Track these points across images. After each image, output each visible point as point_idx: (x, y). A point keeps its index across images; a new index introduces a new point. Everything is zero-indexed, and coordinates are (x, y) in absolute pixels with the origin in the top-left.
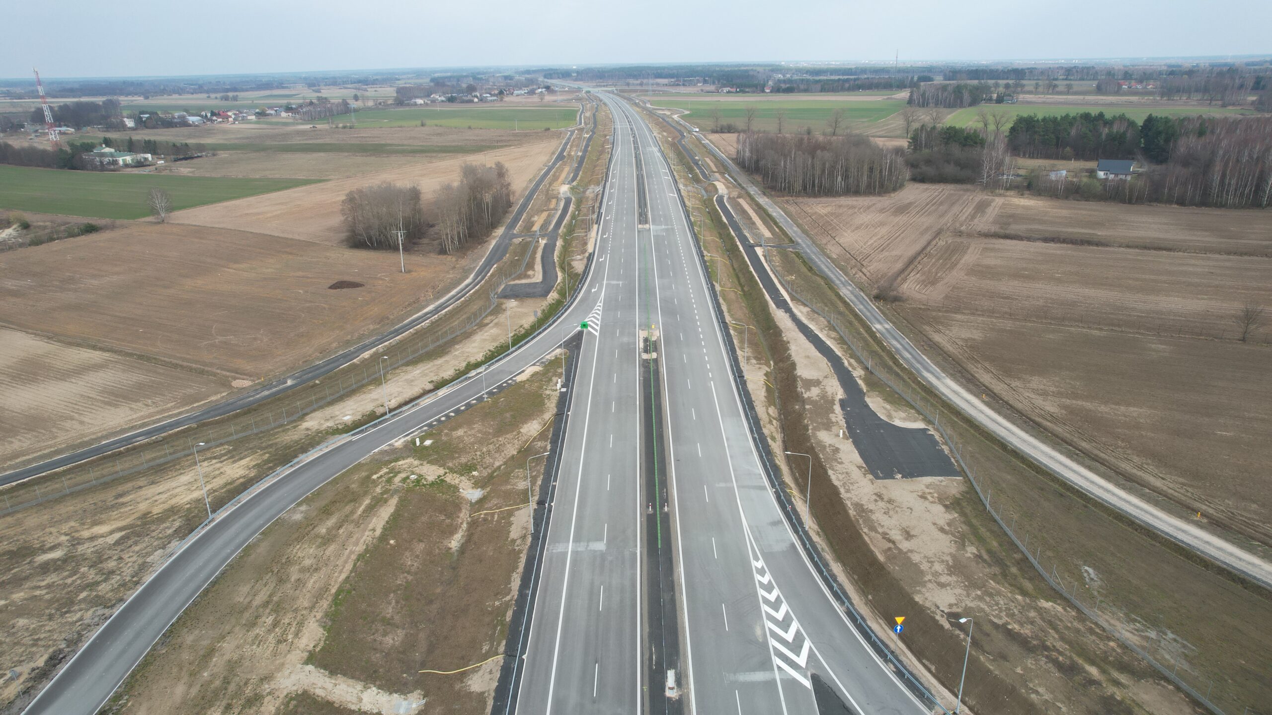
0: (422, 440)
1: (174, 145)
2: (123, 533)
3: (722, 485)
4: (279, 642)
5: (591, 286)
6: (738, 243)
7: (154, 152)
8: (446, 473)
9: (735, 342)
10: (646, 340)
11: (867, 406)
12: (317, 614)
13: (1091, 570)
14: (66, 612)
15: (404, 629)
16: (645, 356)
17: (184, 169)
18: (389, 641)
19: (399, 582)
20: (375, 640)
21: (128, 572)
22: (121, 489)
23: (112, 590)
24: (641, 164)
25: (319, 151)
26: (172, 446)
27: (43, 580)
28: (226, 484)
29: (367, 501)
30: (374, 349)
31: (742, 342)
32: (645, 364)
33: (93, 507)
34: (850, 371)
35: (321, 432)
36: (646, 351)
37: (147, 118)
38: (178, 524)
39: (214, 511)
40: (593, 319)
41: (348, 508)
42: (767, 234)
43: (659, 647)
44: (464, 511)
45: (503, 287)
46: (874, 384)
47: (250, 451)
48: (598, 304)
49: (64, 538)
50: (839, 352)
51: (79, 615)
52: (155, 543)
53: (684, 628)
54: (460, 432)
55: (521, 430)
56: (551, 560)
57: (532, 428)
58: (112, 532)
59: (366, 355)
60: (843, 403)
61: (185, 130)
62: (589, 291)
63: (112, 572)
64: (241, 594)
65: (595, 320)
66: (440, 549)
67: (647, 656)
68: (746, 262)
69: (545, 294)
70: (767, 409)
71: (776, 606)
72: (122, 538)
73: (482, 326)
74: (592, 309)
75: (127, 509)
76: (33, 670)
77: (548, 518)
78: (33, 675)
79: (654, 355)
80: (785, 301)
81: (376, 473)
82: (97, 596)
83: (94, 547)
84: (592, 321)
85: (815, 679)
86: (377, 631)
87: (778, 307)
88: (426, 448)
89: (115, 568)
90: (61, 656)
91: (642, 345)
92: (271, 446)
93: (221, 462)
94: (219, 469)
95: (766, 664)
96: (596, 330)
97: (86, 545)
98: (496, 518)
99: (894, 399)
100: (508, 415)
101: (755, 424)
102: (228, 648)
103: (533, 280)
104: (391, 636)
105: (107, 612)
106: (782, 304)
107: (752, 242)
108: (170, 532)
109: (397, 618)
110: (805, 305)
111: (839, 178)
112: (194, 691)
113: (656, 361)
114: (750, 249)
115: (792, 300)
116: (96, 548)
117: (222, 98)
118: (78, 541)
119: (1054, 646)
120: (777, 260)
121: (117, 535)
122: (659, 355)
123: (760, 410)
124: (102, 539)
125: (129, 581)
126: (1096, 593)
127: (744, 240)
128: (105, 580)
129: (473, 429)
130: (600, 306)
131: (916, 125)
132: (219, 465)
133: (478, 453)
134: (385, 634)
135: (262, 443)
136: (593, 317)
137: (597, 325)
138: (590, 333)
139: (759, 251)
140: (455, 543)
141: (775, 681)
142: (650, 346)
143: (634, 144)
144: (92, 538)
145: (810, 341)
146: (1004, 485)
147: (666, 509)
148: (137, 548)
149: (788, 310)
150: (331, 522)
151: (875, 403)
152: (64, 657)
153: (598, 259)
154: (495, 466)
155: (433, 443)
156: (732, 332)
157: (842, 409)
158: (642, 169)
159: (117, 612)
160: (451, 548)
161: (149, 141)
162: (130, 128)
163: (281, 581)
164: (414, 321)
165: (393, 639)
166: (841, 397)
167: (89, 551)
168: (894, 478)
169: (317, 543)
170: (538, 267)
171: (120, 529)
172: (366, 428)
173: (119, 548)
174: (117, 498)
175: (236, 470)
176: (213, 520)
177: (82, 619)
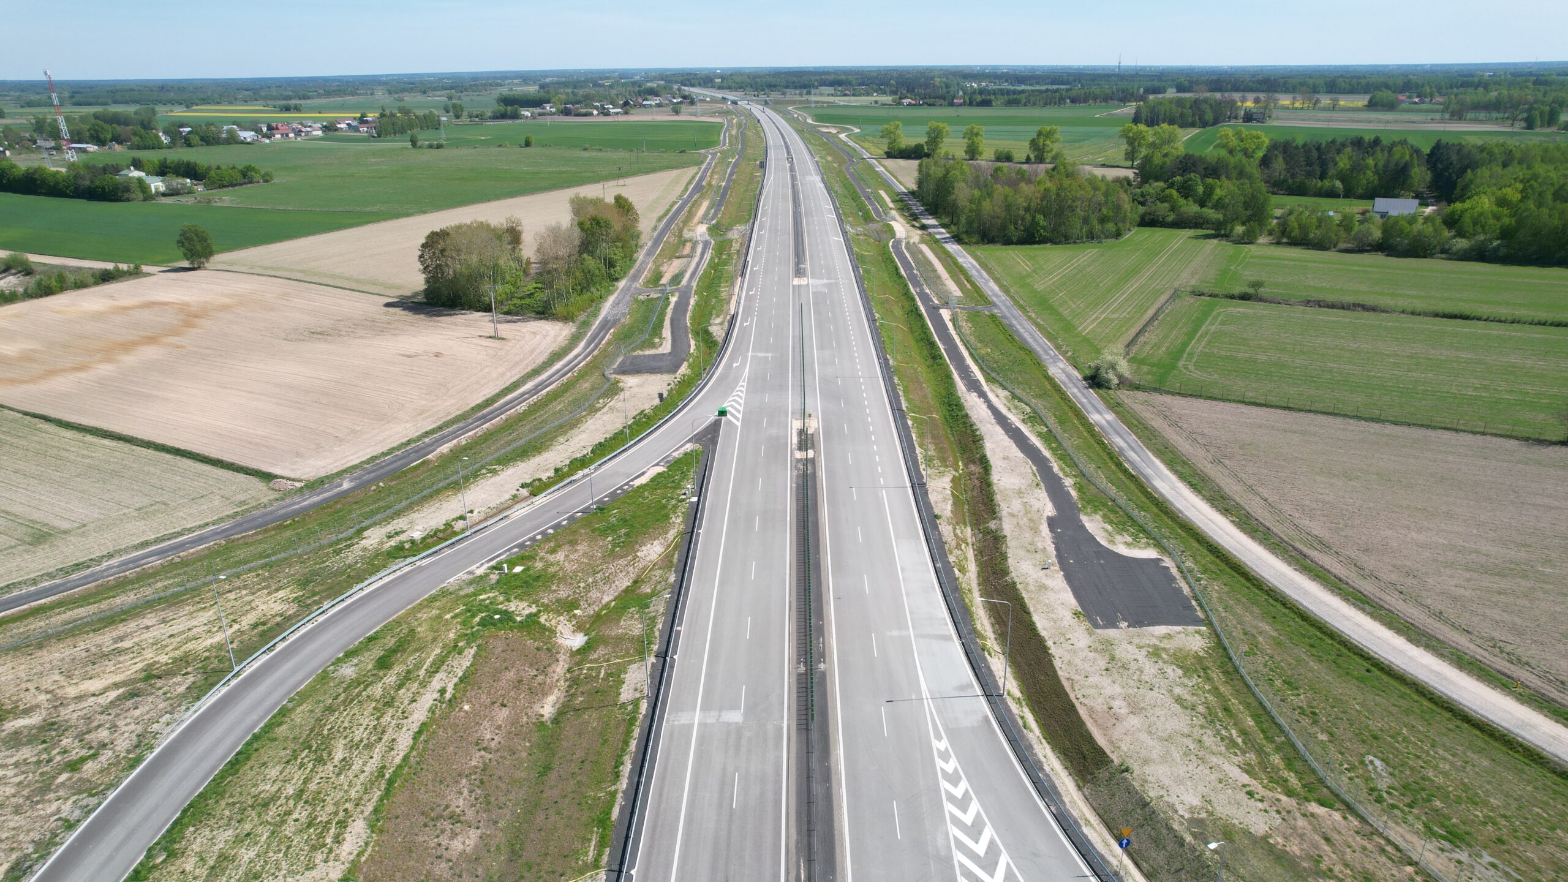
0: (512, 565)
1: (218, 167)
2: (121, 691)
3: (895, 633)
4: (314, 848)
5: (732, 359)
6: (919, 304)
7: (194, 177)
8: (539, 611)
9: (913, 436)
10: (802, 432)
11: (1083, 527)
12: (366, 809)
13: (1378, 763)
14: (38, 802)
15: (478, 828)
16: (799, 455)
17: (226, 199)
19: (474, 763)
20: (439, 845)
21: (123, 744)
22: (120, 629)
23: (101, 771)
24: (799, 199)
26: (194, 571)
27: (12, 756)
28: (259, 624)
29: (436, 650)
31: (921, 436)
32: (798, 465)
33: (84, 654)
34: (1060, 479)
35: (382, 554)
36: (800, 447)
37: (189, 132)
38: (192, 679)
39: (240, 661)
40: (733, 403)
41: (412, 661)
42: (956, 292)
43: (809, 861)
44: (561, 663)
45: (620, 359)
46: (1090, 496)
47: (290, 579)
48: (741, 384)
49: (42, 697)
50: (1046, 453)
51: (54, 807)
52: (161, 706)
53: (842, 835)
54: (560, 556)
55: (639, 554)
56: (671, 735)
57: (652, 551)
58: (106, 690)
59: (445, 448)
60: (1052, 522)
61: (233, 149)
62: (729, 366)
63: (103, 745)
64: (268, 779)
65: (736, 403)
66: (528, 717)
68: (929, 328)
69: (674, 369)
70: (955, 529)
71: (964, 803)
72: (118, 698)
73: (593, 410)
74: (733, 389)
75: (128, 657)
77: (670, 676)
79: (811, 454)
80: (977, 380)
81: (449, 612)
82: (80, 779)
83: (80, 710)
84: (732, 406)
86: (443, 831)
87: (968, 388)
88: (516, 576)
89: (107, 741)
90: (27, 864)
91: (795, 440)
92: (317, 572)
93: (253, 594)
94: (249, 603)
96: (738, 419)
97: (71, 708)
98: (602, 675)
99: (1118, 517)
100: (623, 533)
101: (939, 549)
103: (660, 351)
105: (93, 801)
107: (936, 302)
108: (181, 689)
109: (470, 814)
113: (812, 462)
114: (934, 311)
116: (85, 711)
118: (62, 702)
120: (967, 327)
121: (113, 695)
122: (817, 452)
124: (93, 699)
125: (124, 758)
128: (94, 756)
129: (576, 551)
130: (743, 386)
132: (250, 598)
133: (582, 585)
136: (734, 401)
137: (739, 411)
138: (729, 422)
139: (945, 314)
140: (547, 708)
142: (805, 441)
143: (790, 171)
144: (80, 698)
147: (822, 666)
148: (137, 713)
150: (389, 679)
152: (30, 867)
153: (741, 324)
154: (604, 602)
155: (524, 570)
157: (1051, 531)
158: (799, 206)
159: (106, 801)
160: (542, 716)
161: (189, 163)
162: (166, 146)
163: (320, 761)
167: (75, 715)
168: (1117, 627)
169: (371, 708)
170: (667, 332)
171: (117, 686)
172: (439, 549)
173: (113, 712)
174: (116, 642)
175: (271, 605)
176: (238, 674)
177: (59, 811)
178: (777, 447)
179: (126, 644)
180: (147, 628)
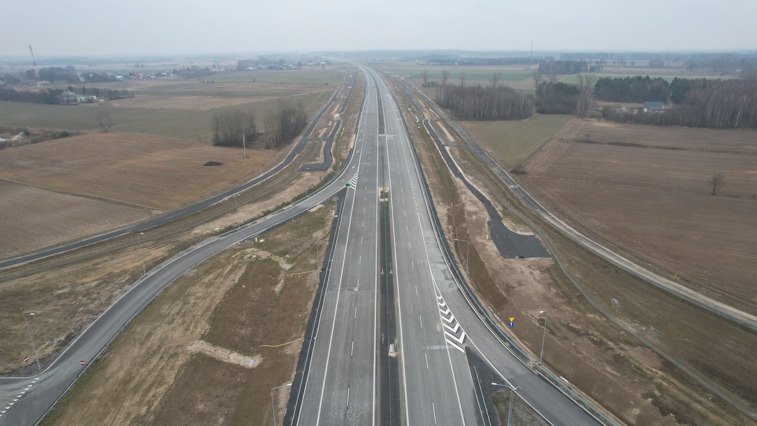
0: (259, 239)
1: (109, 91)
2: (99, 282)
3: (421, 261)
4: (186, 330)
5: (351, 165)
6: (436, 144)
7: (98, 96)
8: (272, 255)
9: (432, 194)
10: (382, 192)
11: (503, 224)
12: (205, 318)
13: (616, 301)
14: (73, 317)
15: (251, 327)
16: (381, 200)
17: (116, 104)
18: (243, 332)
19: (248, 306)
20: (236, 331)
21: (103, 299)
22: (95, 261)
23: (96, 307)
24: (381, 103)
25: (194, 95)
26: (122, 242)
27: (60, 302)
28: (152, 259)
29: (229, 267)
30: (231, 196)
31: (435, 194)
32: (381, 204)
33: (82, 270)
34: (494, 208)
35: (203, 235)
36: (382, 197)
37: (92, 77)
38: (128, 278)
39: (146, 272)
40: (352, 182)
41: (219, 271)
42: (452, 139)
43: (386, 335)
44: (282, 274)
45: (302, 165)
46: (507, 214)
47: (164, 244)
48: (356, 174)
49: (67, 284)
50: (488, 198)
51: (80, 317)
52: (117, 286)
53: (399, 326)
54: (279, 236)
55: (313, 235)
56: (329, 295)
57: (318, 234)
58: (93, 281)
59: (226, 198)
60: (489, 223)
61: (115, 83)
62: (350, 167)
63: (95, 299)
64: (165, 309)
66: (269, 291)
67: (379, 338)
68: (440, 154)
69: (326, 170)
70: (448, 226)
71: (448, 316)
72: (99, 284)
73: (290, 185)
75: (100, 271)
76: (59, 341)
77: (327, 276)
78: (59, 344)
79: (386, 200)
80: (461, 174)
81: (234, 255)
82: (88, 310)
83: (84, 288)
84: (352, 183)
85: (467, 349)
86: (237, 327)
87: (456, 176)
88: (261, 243)
89: (96, 297)
90: (73, 336)
91: (380, 194)
92: (176, 242)
93: (149, 249)
94: (148, 252)
95: (441, 342)
96: (354, 187)
97: (80, 287)
98: (299, 277)
99: (518, 221)
100: (306, 228)
101: (441, 233)
102: (159, 333)
103: (319, 162)
104: (244, 330)
105: (94, 316)
106: (458, 175)
107: (443, 144)
108: (124, 281)
109: (247, 322)
110: (472, 176)
111: (495, 110)
112: (143, 351)
113: (387, 202)
114: (442, 148)
115: (464, 173)
116: (86, 288)
117: (135, 66)
118: (76, 285)
119: (592, 334)
120: (457, 153)
121: (96, 283)
122: (389, 199)
123: (444, 226)
124: (88, 284)
125: (104, 303)
126: (617, 310)
127: (439, 143)
128: (92, 303)
129: (286, 234)
130: (356, 175)
131: (540, 82)
132: (148, 250)
133: (289, 246)
134: (241, 329)
135: (171, 240)
136: (353, 181)
137: (355, 185)
139: (447, 148)
140: (278, 288)
141: (446, 349)
142: (384, 195)
143: (377, 92)
144: (83, 284)
145: (473, 193)
146: (574, 262)
147: (391, 272)
148: (107, 289)
149: (462, 178)
150: (211, 276)
151: (507, 224)
152: (74, 336)
153: (355, 151)
154: (298, 253)
155: (265, 241)
156: (430, 189)
158: (381, 106)
159: (100, 316)
160: (275, 291)
161: (95, 89)
162: (82, 82)
163: (185, 303)
164: (251, 182)
165: (246, 331)
166: (489, 220)
167: (82, 289)
168: (515, 258)
169: (204, 286)
170: (322, 156)
171: (97, 280)
172: (228, 234)
173: (98, 288)
174: (94, 266)
175: (157, 253)
176: (146, 276)
177: (81, 320)
178: (372, 198)
179: (99, 266)
180: (106, 261)
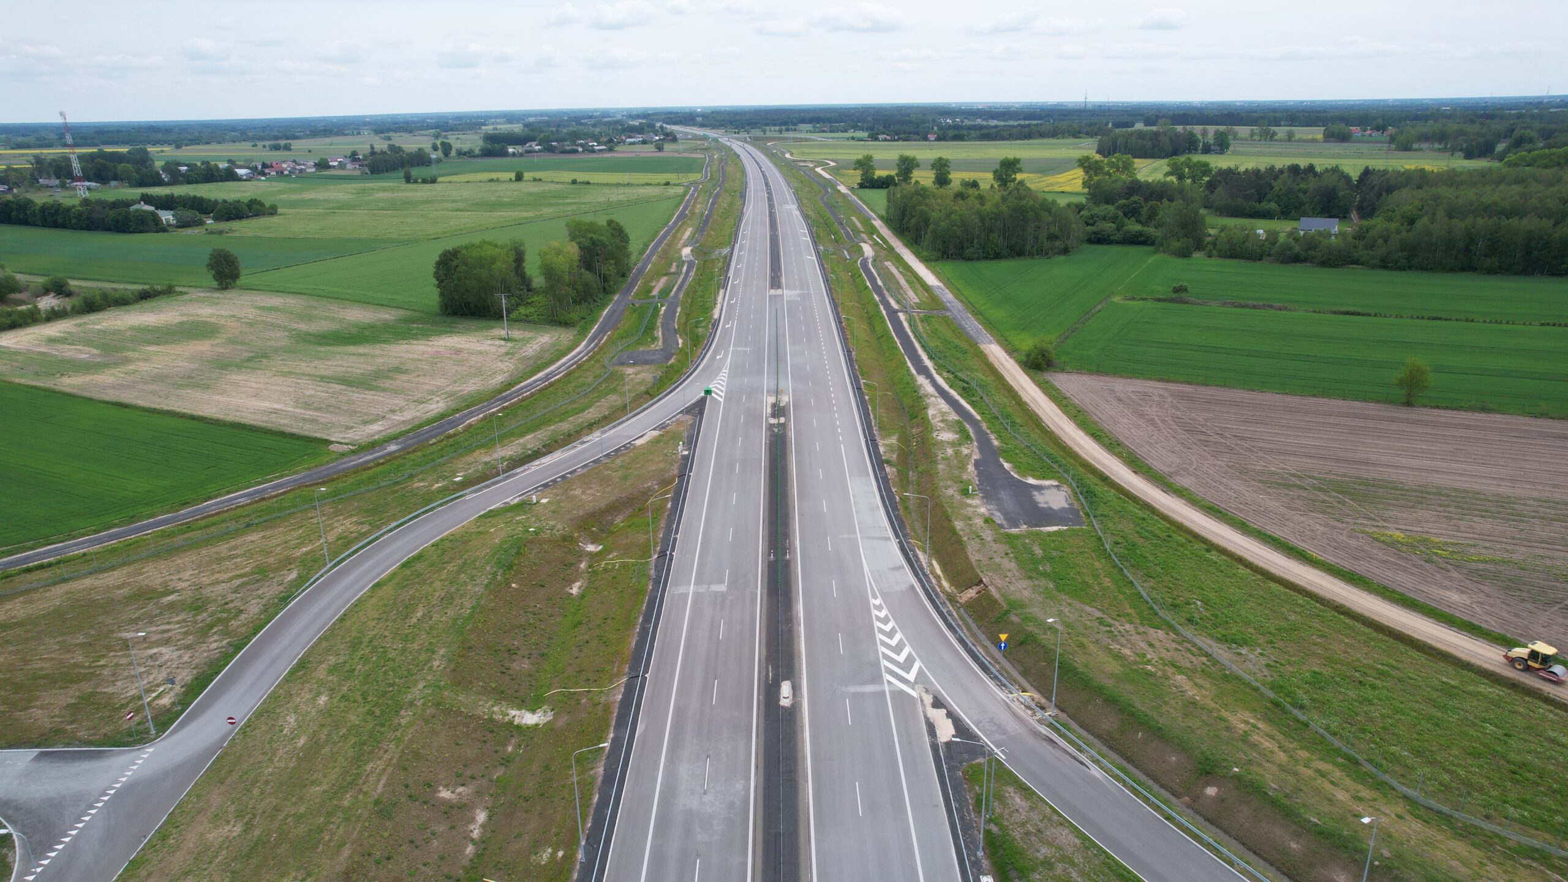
1: (224, 202)
3: (846, 537)
5: (715, 353)
6: (880, 307)
9: (870, 407)
10: (774, 405)
11: (1001, 466)
16: (773, 421)
24: (776, 224)
32: (771, 428)
34: (987, 433)
36: (773, 416)
43: (776, 668)
44: (585, 561)
48: (723, 371)
53: (800, 652)
57: (652, 488)
60: (977, 463)
61: (233, 185)
62: (713, 357)
67: (763, 676)
68: (888, 327)
69: (665, 361)
71: (891, 634)
74: (717, 375)
77: (669, 565)
79: (782, 420)
80: (926, 367)
84: (716, 387)
87: (919, 372)
91: (769, 410)
95: (876, 680)
96: (721, 397)
101: (884, 483)
103: (652, 348)
106: (923, 370)
107: (895, 306)
113: (783, 426)
114: (893, 315)
115: (933, 367)
120: (922, 326)
122: (788, 420)
127: (887, 306)
130: (725, 373)
136: (719, 384)
137: (722, 391)
138: (714, 398)
139: (903, 317)
140: (575, 589)
141: (884, 692)
142: (778, 411)
143: (769, 203)
145: (950, 406)
147: (788, 557)
149: (930, 377)
153: (723, 327)
156: (867, 398)
157: (976, 468)
158: (776, 230)
160: (572, 594)
161: (195, 197)
166: (977, 458)
170: (658, 333)
178: (754, 417)
